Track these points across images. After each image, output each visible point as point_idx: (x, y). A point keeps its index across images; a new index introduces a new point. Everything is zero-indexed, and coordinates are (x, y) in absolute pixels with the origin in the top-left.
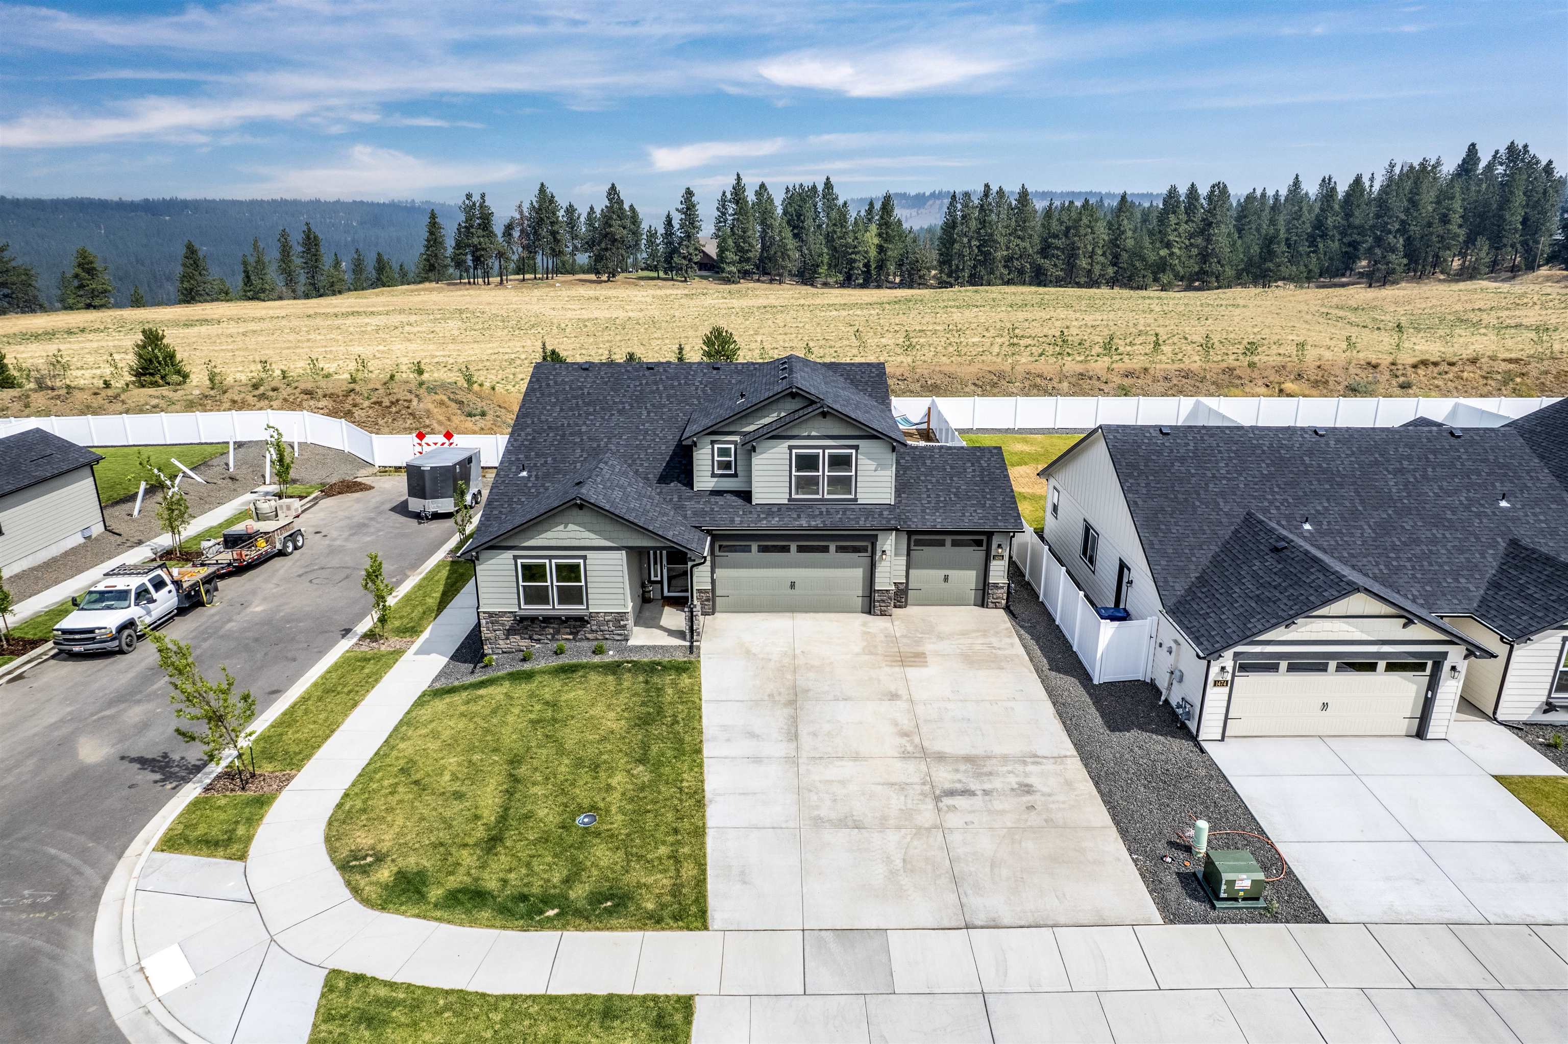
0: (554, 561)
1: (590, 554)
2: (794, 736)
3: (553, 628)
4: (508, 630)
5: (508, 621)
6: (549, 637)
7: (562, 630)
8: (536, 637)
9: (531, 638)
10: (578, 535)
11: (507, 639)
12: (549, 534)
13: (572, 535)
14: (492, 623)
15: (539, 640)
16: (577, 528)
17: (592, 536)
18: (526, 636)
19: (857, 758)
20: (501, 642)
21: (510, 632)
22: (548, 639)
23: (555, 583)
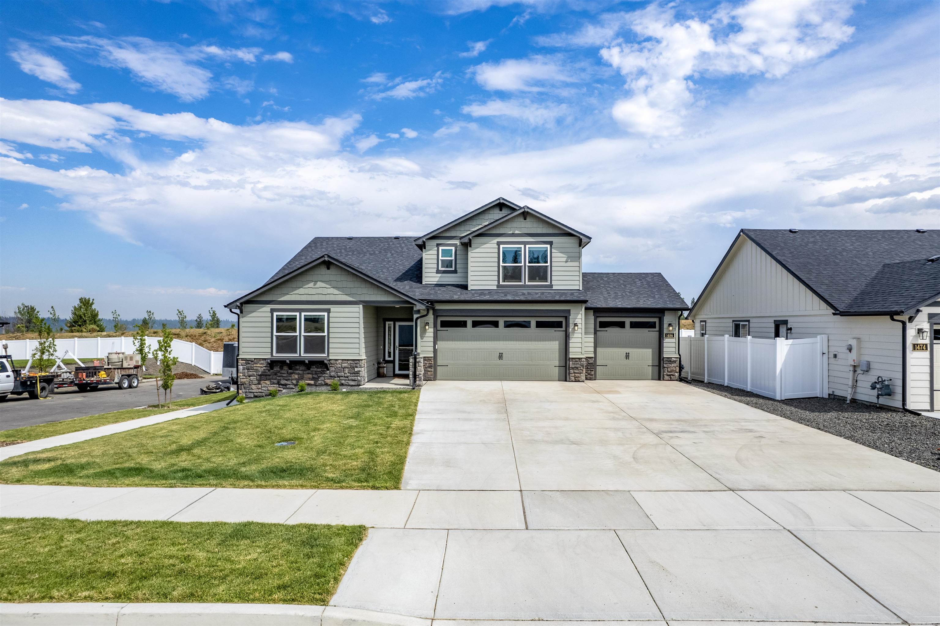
0: (303, 314)
1: (334, 309)
3: (298, 374)
4: (260, 375)
5: (261, 367)
6: (294, 382)
7: (306, 376)
8: (283, 382)
9: (279, 383)
10: (325, 291)
11: (259, 384)
12: (301, 291)
13: (320, 291)
14: (248, 369)
15: (286, 385)
16: (323, 285)
17: (336, 292)
18: (275, 381)
20: (254, 387)
21: (263, 377)
22: (293, 384)
23: (303, 334)
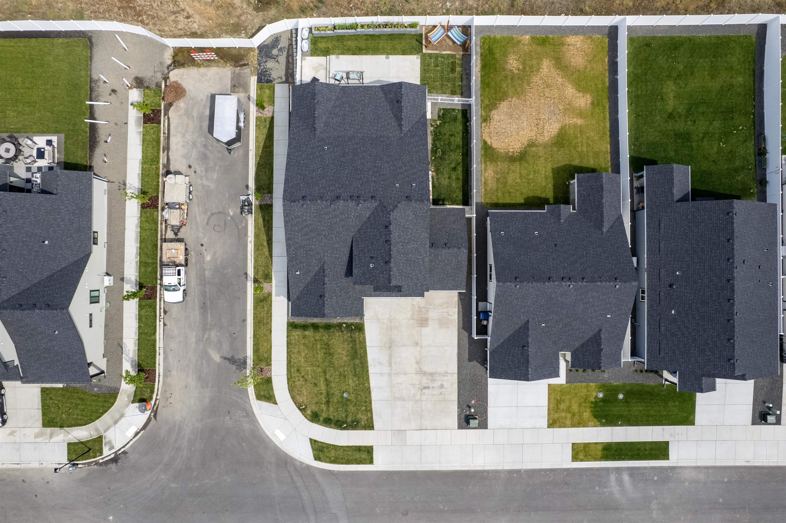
2: (390, 364)
19: (405, 374)
